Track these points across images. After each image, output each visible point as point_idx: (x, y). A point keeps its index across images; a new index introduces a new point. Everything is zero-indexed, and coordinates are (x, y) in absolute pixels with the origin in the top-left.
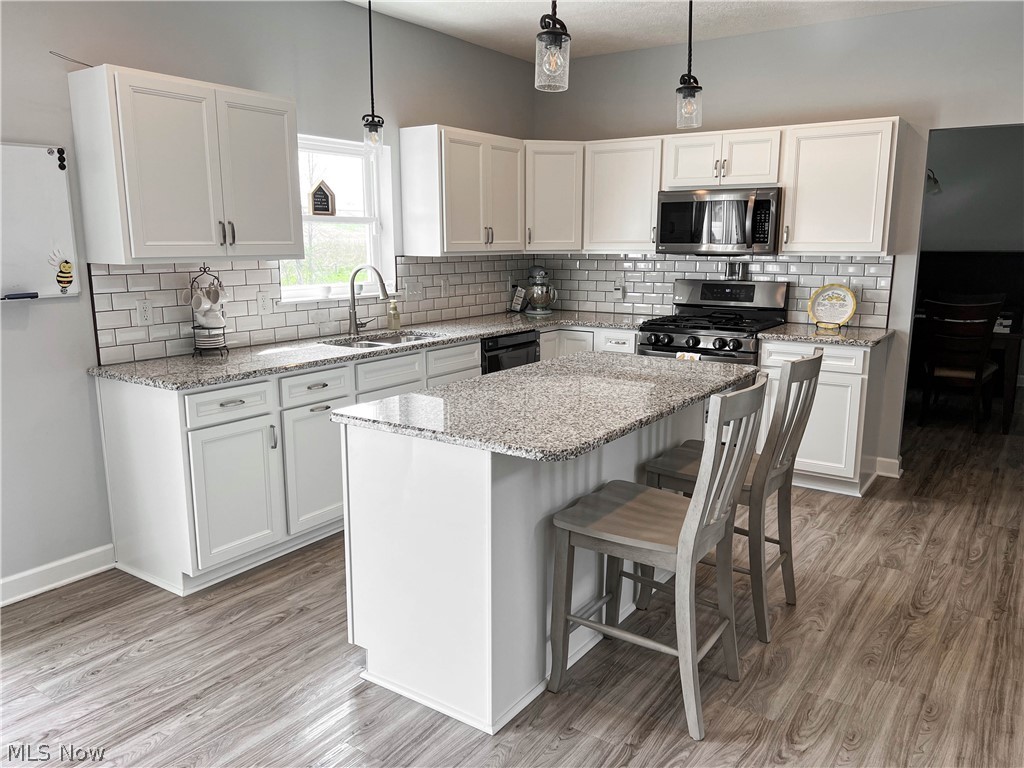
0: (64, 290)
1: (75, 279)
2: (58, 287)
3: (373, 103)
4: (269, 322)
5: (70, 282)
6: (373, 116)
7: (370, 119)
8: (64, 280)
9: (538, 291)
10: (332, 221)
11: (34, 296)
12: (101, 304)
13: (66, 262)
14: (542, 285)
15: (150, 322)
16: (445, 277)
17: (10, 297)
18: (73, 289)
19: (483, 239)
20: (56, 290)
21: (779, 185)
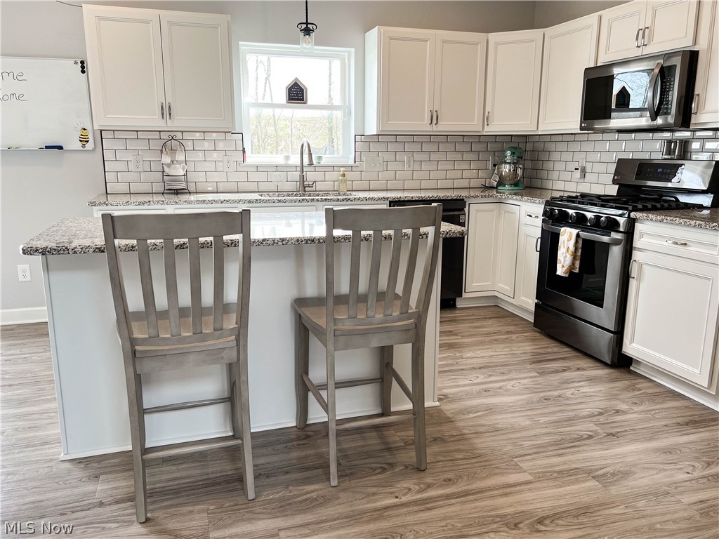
0: (84, 146)
1: (91, 140)
2: (80, 144)
3: (307, 13)
4: (234, 177)
5: (88, 141)
6: (307, 23)
7: (305, 26)
8: (84, 140)
9: (506, 169)
10: (305, 108)
11: (60, 148)
12: (108, 155)
13: (85, 129)
14: (509, 163)
15: (140, 170)
16: (410, 154)
17: (47, 147)
18: (90, 146)
19: (427, 120)
20: (78, 145)
21: (696, 49)
